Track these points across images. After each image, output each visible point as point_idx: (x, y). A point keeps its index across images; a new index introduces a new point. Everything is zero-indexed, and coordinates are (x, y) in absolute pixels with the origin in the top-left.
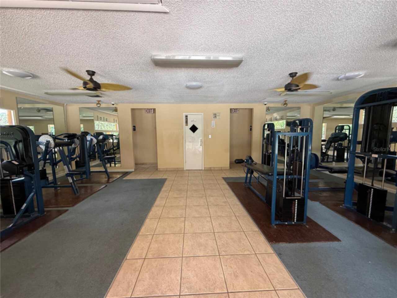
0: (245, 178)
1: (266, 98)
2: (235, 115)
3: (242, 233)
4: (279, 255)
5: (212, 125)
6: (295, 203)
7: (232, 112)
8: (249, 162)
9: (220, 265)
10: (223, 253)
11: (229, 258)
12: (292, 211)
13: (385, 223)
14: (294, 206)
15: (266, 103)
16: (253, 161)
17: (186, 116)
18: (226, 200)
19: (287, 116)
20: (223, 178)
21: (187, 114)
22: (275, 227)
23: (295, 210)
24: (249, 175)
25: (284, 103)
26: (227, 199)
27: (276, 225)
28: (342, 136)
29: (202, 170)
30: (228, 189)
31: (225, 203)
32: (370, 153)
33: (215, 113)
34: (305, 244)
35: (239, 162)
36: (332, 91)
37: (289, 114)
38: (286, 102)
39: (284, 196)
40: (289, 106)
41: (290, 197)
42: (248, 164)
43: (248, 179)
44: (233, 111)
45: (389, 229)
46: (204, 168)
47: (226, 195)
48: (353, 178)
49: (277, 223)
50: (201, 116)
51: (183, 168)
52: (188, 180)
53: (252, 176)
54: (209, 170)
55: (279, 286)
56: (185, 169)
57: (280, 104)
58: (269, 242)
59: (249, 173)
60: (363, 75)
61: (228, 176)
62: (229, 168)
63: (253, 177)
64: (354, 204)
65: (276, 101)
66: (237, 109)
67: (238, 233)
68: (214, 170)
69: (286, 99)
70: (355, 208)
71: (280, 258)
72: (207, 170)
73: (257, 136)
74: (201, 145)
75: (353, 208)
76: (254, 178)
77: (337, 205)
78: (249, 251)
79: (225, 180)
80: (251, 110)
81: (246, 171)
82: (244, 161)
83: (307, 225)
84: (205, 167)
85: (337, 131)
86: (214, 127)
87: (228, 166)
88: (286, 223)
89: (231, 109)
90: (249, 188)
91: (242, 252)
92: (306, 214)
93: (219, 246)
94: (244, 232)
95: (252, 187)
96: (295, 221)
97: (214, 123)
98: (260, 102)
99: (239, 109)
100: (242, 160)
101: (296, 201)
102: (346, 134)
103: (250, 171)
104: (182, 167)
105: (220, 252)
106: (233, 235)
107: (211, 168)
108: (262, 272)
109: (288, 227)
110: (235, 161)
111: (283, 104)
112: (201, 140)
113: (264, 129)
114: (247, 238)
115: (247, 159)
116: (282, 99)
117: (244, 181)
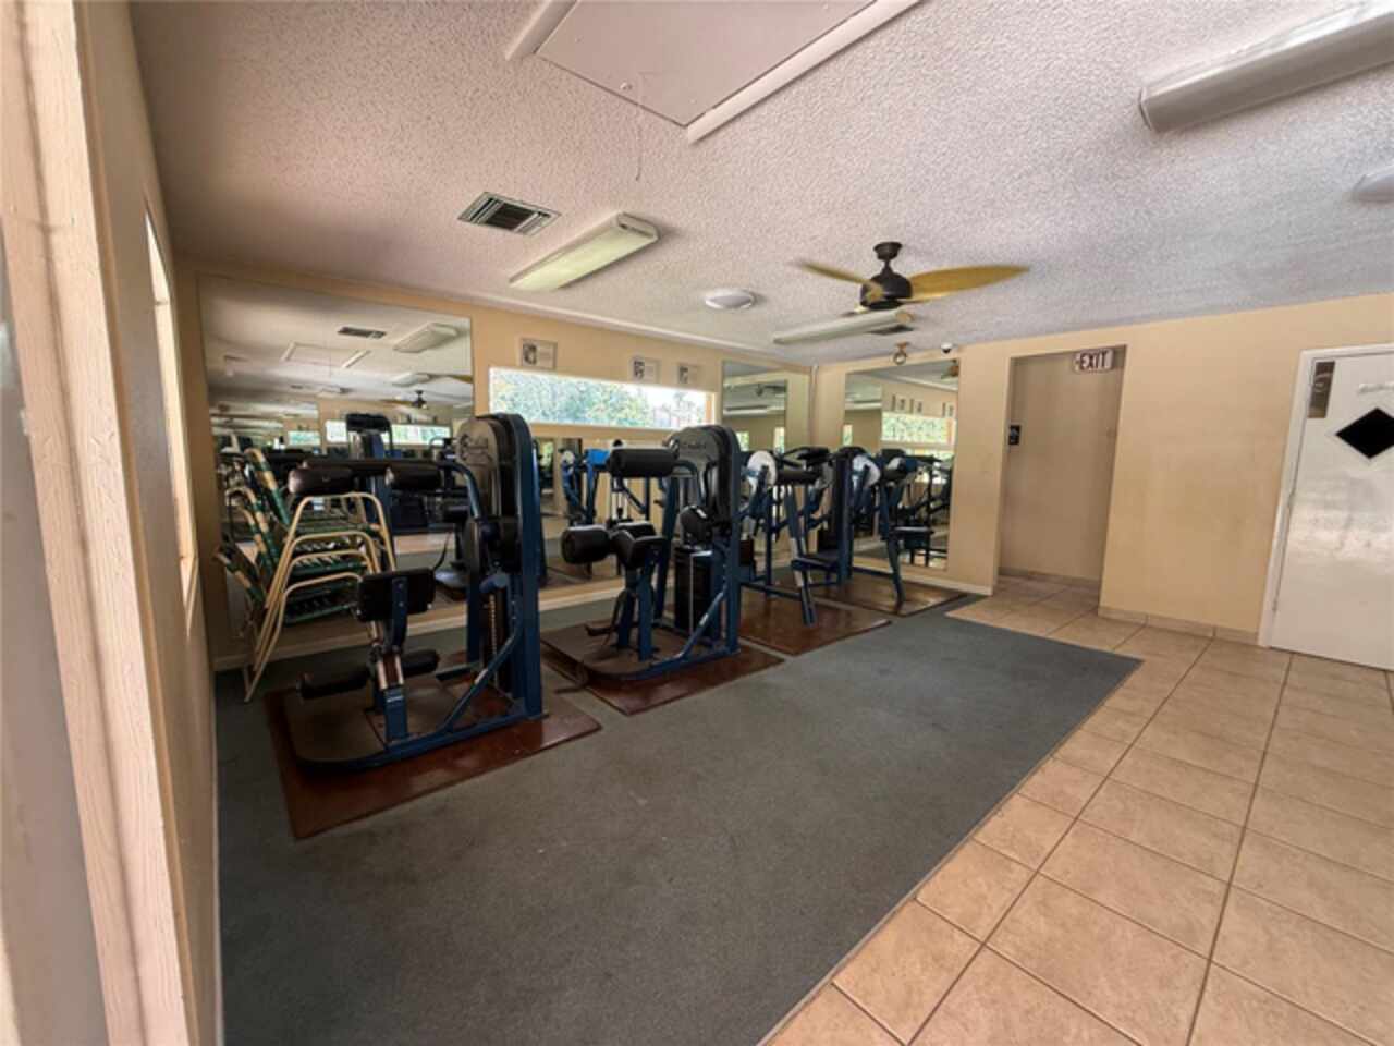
17: (1325, 370)
21: (1327, 353)
51: (1256, 634)
56: (1262, 642)
104: (1249, 629)
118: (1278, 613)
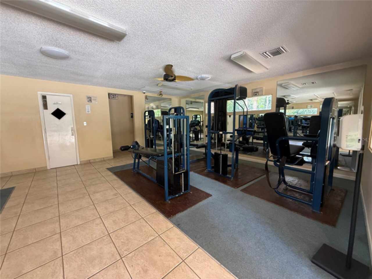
0: (133, 165)
1: (145, 87)
2: (114, 101)
3: (142, 220)
4: (178, 225)
5: (87, 111)
6: (182, 176)
7: (110, 98)
8: (135, 147)
9: (124, 269)
10: (126, 253)
11: (133, 255)
12: (180, 184)
13: (228, 176)
14: (181, 179)
15: (144, 92)
16: (139, 146)
17: (44, 97)
18: (116, 192)
19: (162, 107)
20: (108, 169)
21: (44, 93)
22: (169, 202)
23: (182, 182)
24: (137, 161)
25: (160, 93)
26: (117, 190)
27: (170, 200)
28: (197, 122)
29: (77, 165)
30: (116, 180)
31: (116, 195)
32: (218, 131)
33: (90, 97)
34: (193, 207)
35: (125, 149)
36: (192, 88)
37: (162, 105)
38: (162, 93)
39: (173, 173)
40: (164, 96)
41: (178, 172)
42: (135, 149)
43: (136, 164)
44: (111, 96)
45: (230, 178)
46: (80, 162)
47: (115, 186)
48: (210, 151)
49: (170, 198)
50: (69, 98)
51: (46, 167)
52: (57, 181)
53: (141, 160)
54: (88, 163)
55: (185, 254)
56: (48, 168)
57: (156, 94)
58: (168, 218)
59: (137, 159)
60: (210, 78)
61: (114, 166)
62: (113, 157)
63: (141, 162)
64: (213, 167)
65: (153, 91)
66: (116, 95)
67: (137, 222)
68: (95, 162)
69: (161, 90)
70: (213, 171)
71: (180, 228)
72: (85, 164)
73: (139, 123)
74: (73, 135)
75: (212, 171)
76: (143, 162)
77: (203, 171)
78: (152, 236)
79: (111, 171)
80: (131, 97)
81: (134, 157)
82: (130, 147)
83: (191, 191)
84: (81, 160)
85: (194, 119)
86: (90, 112)
87: (112, 155)
88: (177, 195)
89: (109, 94)
90: (138, 173)
91: (146, 240)
92: (189, 184)
93: (119, 247)
94: (143, 219)
95: (141, 172)
96: (183, 191)
97: (89, 108)
98: (139, 90)
99: (118, 94)
100: (128, 146)
101: (183, 174)
102: (198, 121)
103: (138, 156)
104: (44, 166)
105: (121, 253)
106: (132, 227)
107: (90, 160)
108: (169, 250)
109: (178, 198)
110: (121, 149)
111: (159, 95)
112: (72, 128)
113: (145, 116)
114: (148, 223)
115: (133, 144)
116: (158, 89)
117: (132, 167)
118: (50, 160)
